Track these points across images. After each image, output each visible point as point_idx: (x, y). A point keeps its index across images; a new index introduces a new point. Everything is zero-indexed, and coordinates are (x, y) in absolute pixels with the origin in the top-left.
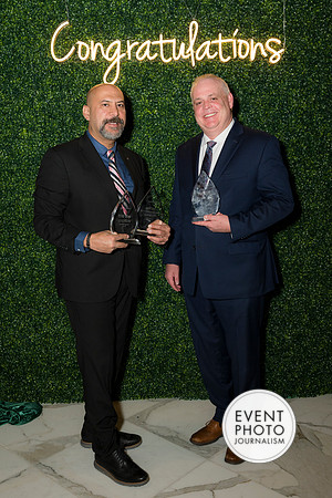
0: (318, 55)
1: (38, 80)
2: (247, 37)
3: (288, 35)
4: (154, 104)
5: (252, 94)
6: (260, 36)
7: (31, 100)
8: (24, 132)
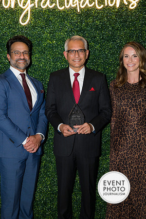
4: (53, 37)
5: (117, 30)
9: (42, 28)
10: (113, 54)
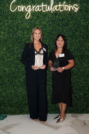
2: (68, 4)
4: (40, 24)
6: (72, 4)
7: (5, 23)
8: (2, 32)
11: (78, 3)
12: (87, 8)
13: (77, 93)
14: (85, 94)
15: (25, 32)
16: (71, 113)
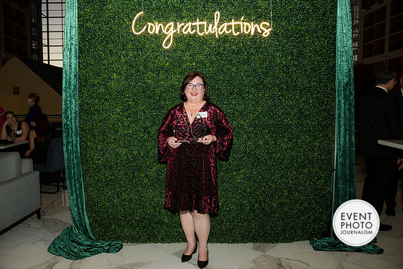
0: (292, 32)
1: (124, 46)
2: (249, 21)
3: (274, 21)
4: (193, 60)
5: (252, 54)
6: (257, 21)
7: (120, 57)
8: (115, 76)
9: (183, 51)
10: (248, 76)
11: (270, 19)
12: (288, 30)
13: (265, 202)
14: (281, 205)
15: (162, 77)
16: (253, 242)
